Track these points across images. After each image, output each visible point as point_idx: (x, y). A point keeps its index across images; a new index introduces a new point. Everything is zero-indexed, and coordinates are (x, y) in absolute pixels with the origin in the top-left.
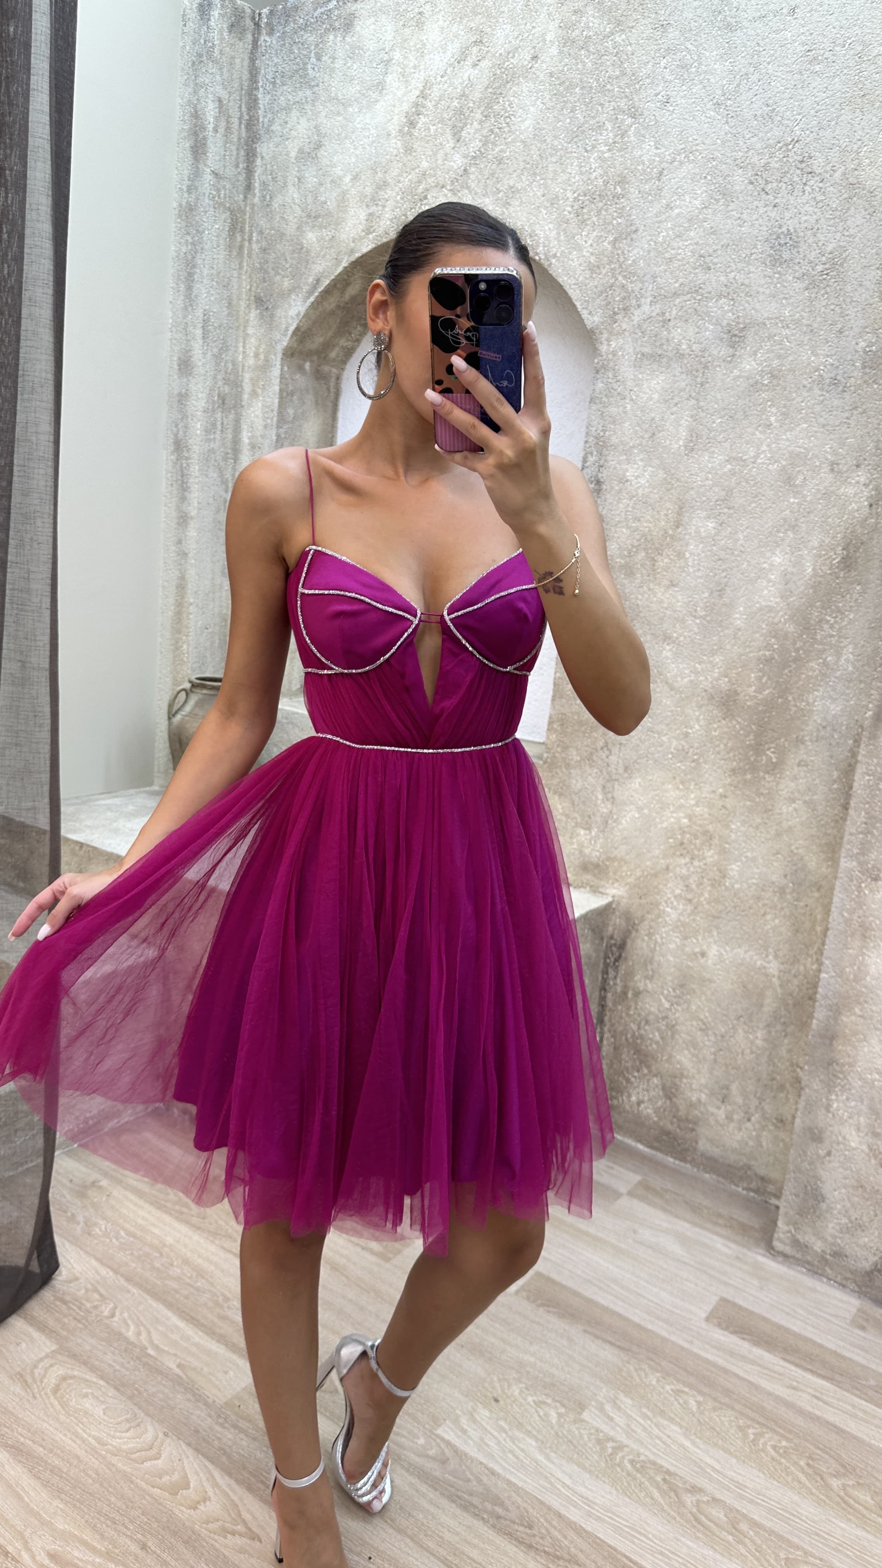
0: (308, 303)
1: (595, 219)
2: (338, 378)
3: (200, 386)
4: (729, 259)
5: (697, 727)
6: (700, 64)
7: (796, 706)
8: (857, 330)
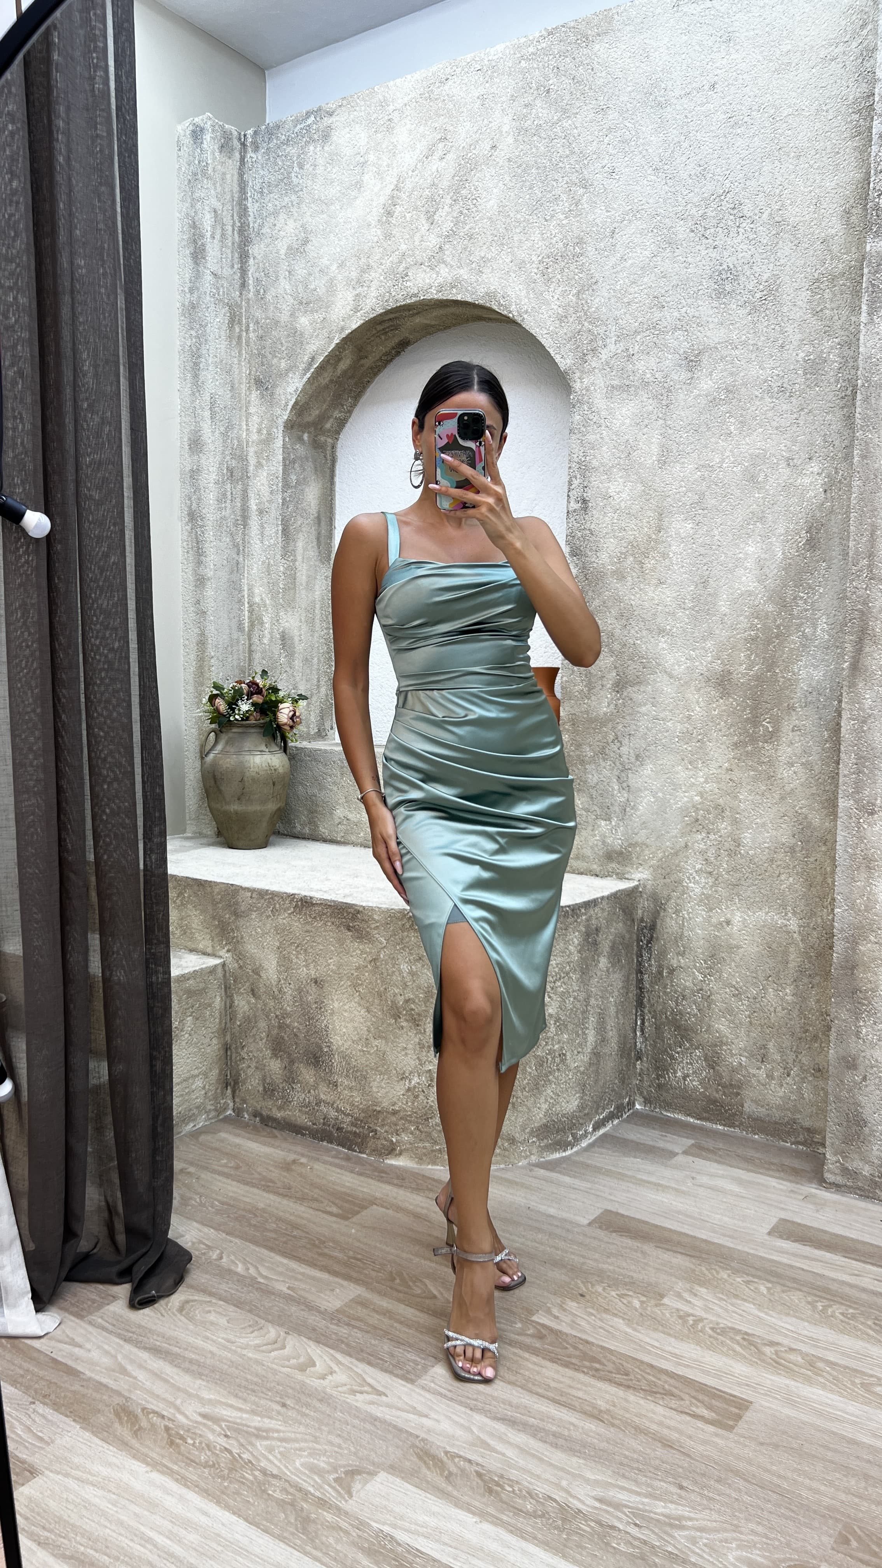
0: (305, 379)
1: (559, 276)
2: (333, 447)
3: (211, 459)
4: (680, 297)
5: (697, 708)
6: (637, 138)
7: (784, 677)
8: (795, 343)
